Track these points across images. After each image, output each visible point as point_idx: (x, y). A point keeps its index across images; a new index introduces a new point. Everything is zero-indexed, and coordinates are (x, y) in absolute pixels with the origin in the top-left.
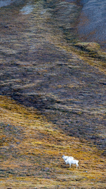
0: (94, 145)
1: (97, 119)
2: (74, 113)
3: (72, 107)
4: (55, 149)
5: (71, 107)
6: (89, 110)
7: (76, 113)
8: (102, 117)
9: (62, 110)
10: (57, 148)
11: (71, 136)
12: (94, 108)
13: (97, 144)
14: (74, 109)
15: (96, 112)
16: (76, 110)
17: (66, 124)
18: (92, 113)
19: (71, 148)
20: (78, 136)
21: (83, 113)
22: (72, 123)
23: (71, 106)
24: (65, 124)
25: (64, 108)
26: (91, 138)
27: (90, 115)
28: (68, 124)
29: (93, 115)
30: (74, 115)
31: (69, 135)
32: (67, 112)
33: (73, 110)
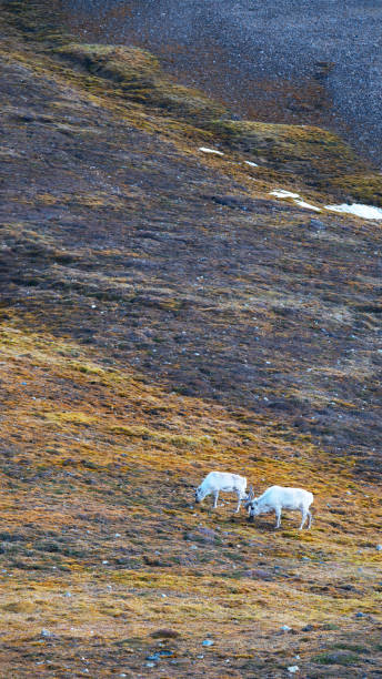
0: (301, 435)
1: (251, 331)
2: (150, 306)
3: (130, 279)
4: (158, 448)
5: (127, 282)
6: (202, 294)
7: (156, 305)
8: (267, 325)
9: (92, 289)
10: (163, 440)
11: (184, 393)
12: (220, 290)
13: (313, 431)
14: (139, 287)
15: (235, 305)
16: (154, 293)
17: (138, 347)
18: (222, 307)
19: (215, 442)
20: (215, 397)
21: (185, 304)
22: (156, 341)
23: (121, 275)
24: (131, 345)
25: (97, 281)
26: (270, 406)
27: (216, 313)
28: (145, 346)
29: (229, 313)
30: (150, 312)
31: (174, 390)
32: (115, 298)
33: (142, 293)
